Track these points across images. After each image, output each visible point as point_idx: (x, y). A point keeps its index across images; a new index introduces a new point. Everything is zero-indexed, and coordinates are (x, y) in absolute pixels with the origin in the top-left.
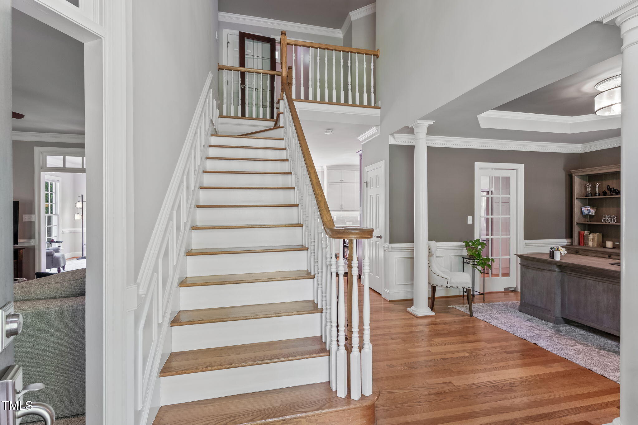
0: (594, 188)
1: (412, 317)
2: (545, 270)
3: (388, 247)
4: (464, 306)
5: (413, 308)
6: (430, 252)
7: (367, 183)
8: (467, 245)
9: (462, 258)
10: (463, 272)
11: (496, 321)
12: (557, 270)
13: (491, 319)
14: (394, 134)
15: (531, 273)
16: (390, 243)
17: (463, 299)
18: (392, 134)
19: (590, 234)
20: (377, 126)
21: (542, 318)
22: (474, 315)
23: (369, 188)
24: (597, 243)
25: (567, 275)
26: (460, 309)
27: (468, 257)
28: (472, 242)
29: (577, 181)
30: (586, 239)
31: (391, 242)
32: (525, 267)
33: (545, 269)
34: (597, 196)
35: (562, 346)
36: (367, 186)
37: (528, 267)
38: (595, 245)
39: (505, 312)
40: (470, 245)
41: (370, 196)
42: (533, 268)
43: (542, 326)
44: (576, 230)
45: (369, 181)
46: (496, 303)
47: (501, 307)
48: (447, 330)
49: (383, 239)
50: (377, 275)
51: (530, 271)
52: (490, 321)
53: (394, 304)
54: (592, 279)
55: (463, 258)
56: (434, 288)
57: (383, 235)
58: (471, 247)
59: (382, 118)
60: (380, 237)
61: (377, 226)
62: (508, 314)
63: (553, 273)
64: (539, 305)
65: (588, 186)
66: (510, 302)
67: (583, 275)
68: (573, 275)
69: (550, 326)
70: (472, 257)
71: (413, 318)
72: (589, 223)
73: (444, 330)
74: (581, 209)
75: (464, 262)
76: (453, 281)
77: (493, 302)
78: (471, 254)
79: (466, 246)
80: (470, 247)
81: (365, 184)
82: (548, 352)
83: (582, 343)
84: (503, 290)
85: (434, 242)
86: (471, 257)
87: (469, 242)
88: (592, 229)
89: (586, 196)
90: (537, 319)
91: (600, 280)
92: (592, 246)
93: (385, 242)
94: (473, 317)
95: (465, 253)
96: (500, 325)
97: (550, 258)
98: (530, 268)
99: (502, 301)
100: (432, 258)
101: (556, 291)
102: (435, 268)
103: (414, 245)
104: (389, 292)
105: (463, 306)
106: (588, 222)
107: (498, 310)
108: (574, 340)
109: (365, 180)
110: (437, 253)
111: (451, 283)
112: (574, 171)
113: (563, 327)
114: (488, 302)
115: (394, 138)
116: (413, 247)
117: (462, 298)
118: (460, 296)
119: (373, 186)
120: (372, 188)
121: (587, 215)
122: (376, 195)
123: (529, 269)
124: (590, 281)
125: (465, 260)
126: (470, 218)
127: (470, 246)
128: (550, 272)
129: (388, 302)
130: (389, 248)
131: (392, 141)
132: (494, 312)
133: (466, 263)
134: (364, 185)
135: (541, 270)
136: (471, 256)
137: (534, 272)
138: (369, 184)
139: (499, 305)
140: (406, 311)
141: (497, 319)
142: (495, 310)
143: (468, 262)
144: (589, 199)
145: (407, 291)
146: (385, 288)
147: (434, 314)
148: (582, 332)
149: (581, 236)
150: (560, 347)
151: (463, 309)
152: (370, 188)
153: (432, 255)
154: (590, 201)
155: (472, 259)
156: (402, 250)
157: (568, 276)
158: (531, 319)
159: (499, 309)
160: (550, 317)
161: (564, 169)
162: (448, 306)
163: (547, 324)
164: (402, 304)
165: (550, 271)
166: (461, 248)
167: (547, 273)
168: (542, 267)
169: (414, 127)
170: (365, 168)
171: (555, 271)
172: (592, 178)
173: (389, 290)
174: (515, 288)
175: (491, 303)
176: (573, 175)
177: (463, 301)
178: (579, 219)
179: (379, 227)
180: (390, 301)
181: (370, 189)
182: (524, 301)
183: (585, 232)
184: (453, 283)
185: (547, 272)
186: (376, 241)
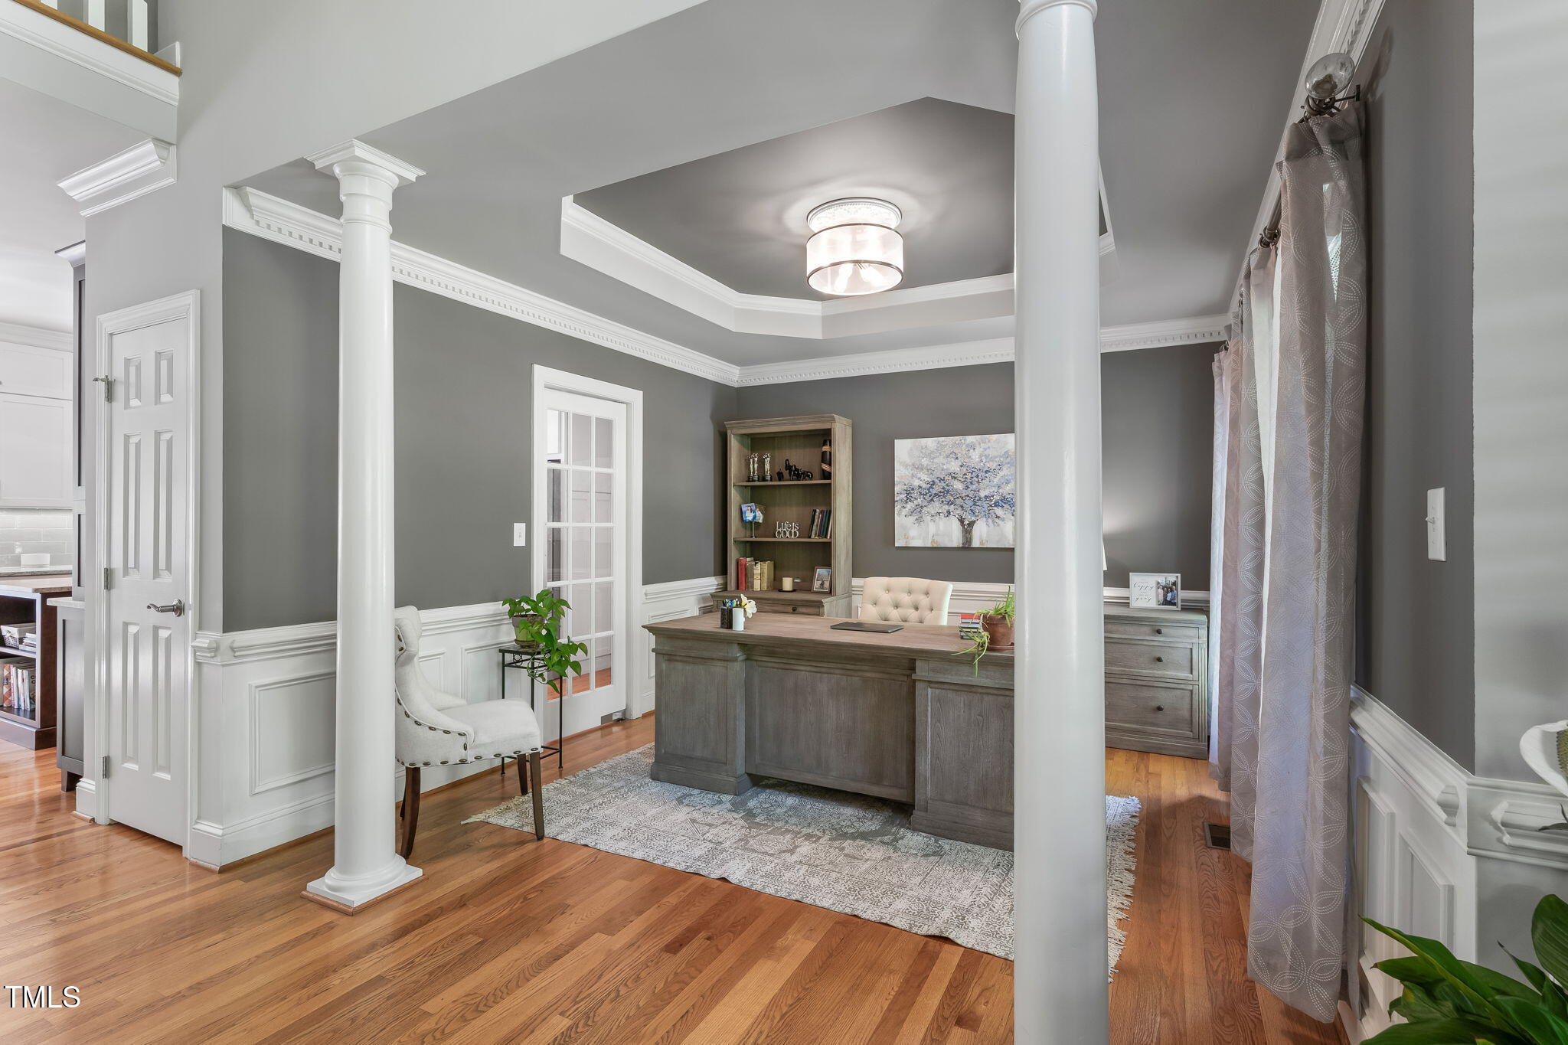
0: (762, 463)
1: (329, 917)
2: (713, 659)
3: (215, 645)
4: (511, 804)
5: (332, 877)
6: (402, 649)
7: (110, 385)
8: (515, 614)
9: (500, 651)
10: (503, 697)
11: (610, 832)
12: (739, 655)
13: (594, 831)
14: (249, 189)
15: (682, 672)
16: (228, 627)
17: (503, 780)
18: (236, 188)
19: (756, 563)
20: (161, 142)
21: (707, 787)
22: (549, 831)
23: (118, 404)
24: (768, 582)
25: (760, 666)
26: (501, 822)
27: (517, 647)
28: (528, 600)
29: (734, 445)
30: (749, 575)
31: (231, 624)
32: (666, 657)
33: (714, 656)
34: (767, 481)
35: (776, 861)
36: (110, 397)
37: (674, 658)
38: (765, 585)
39: (622, 790)
40: (523, 610)
41: (127, 438)
42: (685, 659)
43: (714, 811)
44: (733, 553)
45: (118, 373)
46: (592, 770)
47: (609, 779)
48: (475, 933)
49: (190, 615)
50: (161, 769)
51: (679, 666)
52: (594, 837)
53: (240, 879)
54: (808, 668)
55: (503, 652)
56: (413, 776)
57: (190, 600)
58: (526, 616)
59: (188, 115)
60: (179, 609)
61: (162, 564)
62: (632, 798)
63: (730, 664)
64: (698, 753)
65: (751, 460)
66: (623, 757)
67: (793, 662)
68: (770, 665)
69: (729, 805)
70: (529, 647)
71: (330, 927)
72: (754, 539)
73: (461, 936)
74: (741, 509)
75: (504, 665)
76: (483, 738)
77: (585, 767)
78: (530, 636)
79: (511, 614)
80: (522, 616)
81: (102, 386)
82: (758, 894)
83: (804, 832)
84: (599, 724)
85: (412, 609)
86: (526, 648)
87: (520, 602)
88: (756, 550)
89: (749, 481)
90: (696, 791)
91: (823, 670)
92: (759, 589)
93: (201, 625)
94: (545, 840)
95: (508, 635)
96: (622, 844)
97: (722, 627)
98: (678, 658)
99: (604, 759)
100: (408, 669)
101: (738, 711)
102: (422, 705)
103: (339, 628)
104: (220, 832)
105: (508, 809)
106: (752, 537)
107: (605, 791)
108: (788, 831)
109: (97, 367)
110: (422, 646)
111: (476, 747)
112: (731, 424)
113: (752, 797)
114: (573, 772)
115: (248, 207)
116: (334, 636)
117: (497, 776)
118: (492, 771)
119: (138, 396)
120: (134, 402)
121: (751, 522)
122: (158, 434)
123: (676, 663)
124: (803, 673)
125: (509, 658)
126: (519, 529)
127: (524, 613)
128: (725, 664)
129: (216, 878)
130: (222, 648)
131: (235, 216)
132: (597, 802)
133: (510, 665)
134: (95, 393)
135: (704, 660)
136: (525, 644)
137: (688, 668)
138: (119, 391)
139: (600, 773)
140: (303, 898)
141: (611, 824)
142: (596, 794)
143: (518, 662)
144: (753, 487)
145: (304, 806)
146: (199, 818)
147: (417, 873)
148: (791, 800)
149: (741, 570)
150: (773, 865)
151: (509, 820)
152: (127, 400)
153: (410, 659)
154: (756, 493)
155: (530, 651)
156: (281, 650)
157: (760, 669)
158: (685, 796)
159: (604, 786)
160: (726, 778)
161: (712, 417)
162: (462, 823)
163: (720, 802)
164: (280, 868)
165: (724, 660)
166: (495, 622)
167: (718, 668)
168: (706, 654)
169: (337, 170)
170: (101, 317)
171: (735, 660)
172: (757, 443)
173: (222, 825)
174: (624, 712)
175: (581, 774)
176: (729, 432)
177: (503, 787)
178: (737, 531)
179: (169, 568)
180: (224, 870)
181: (127, 406)
182: (663, 751)
183: (748, 559)
184: (484, 745)
185: (719, 664)
186: (156, 629)
